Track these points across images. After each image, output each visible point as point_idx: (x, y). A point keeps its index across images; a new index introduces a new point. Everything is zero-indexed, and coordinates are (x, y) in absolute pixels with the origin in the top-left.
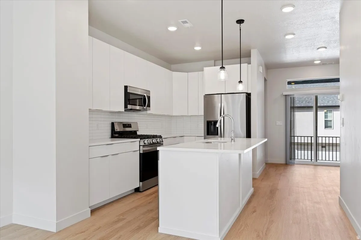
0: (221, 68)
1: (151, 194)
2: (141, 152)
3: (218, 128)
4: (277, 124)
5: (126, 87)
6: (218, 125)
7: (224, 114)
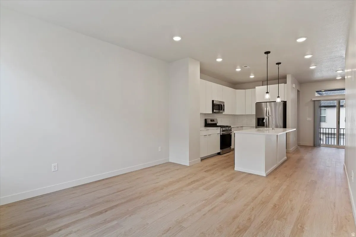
0: (266, 93)
1: (227, 156)
2: (221, 134)
3: (264, 122)
4: (307, 120)
5: (213, 101)
6: (265, 121)
7: (268, 115)
